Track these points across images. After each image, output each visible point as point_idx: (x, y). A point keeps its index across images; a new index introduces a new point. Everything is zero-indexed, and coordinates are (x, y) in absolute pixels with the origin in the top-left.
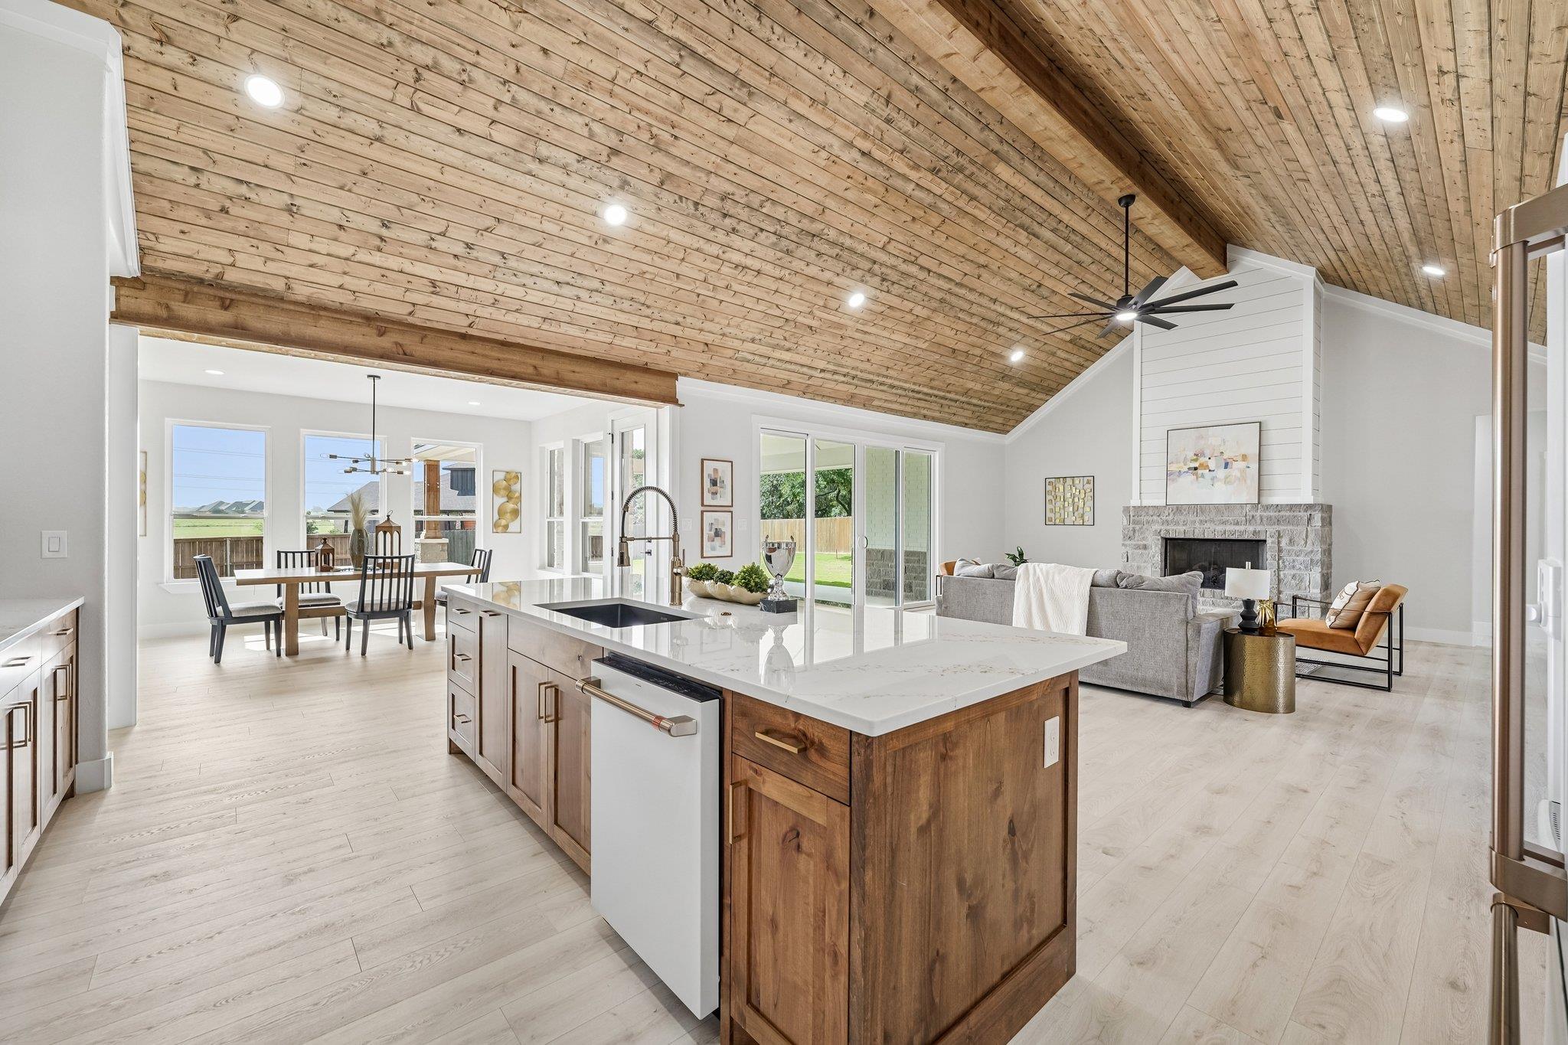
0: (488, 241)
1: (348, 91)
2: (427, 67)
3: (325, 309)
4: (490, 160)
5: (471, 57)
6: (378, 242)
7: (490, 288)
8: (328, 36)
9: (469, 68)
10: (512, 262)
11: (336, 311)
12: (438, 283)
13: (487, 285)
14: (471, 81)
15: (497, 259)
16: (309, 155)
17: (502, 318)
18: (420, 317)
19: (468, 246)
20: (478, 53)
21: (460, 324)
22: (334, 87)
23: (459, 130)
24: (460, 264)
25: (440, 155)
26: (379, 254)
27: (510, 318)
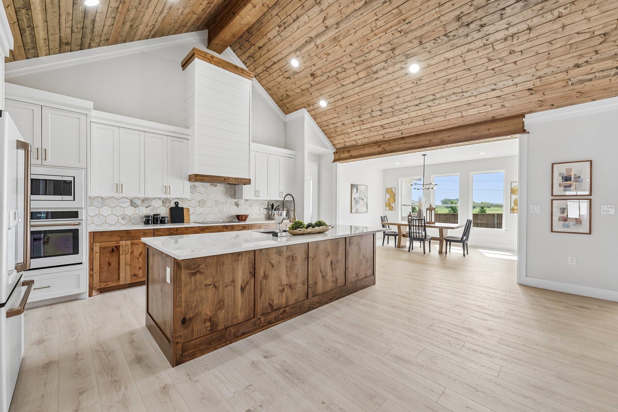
0: (384, 106)
1: (331, 92)
2: (337, 75)
3: (366, 145)
4: (365, 83)
5: (340, 64)
6: (362, 122)
7: (397, 119)
8: (322, 84)
9: (342, 66)
10: (396, 108)
11: (368, 144)
12: (383, 125)
13: (395, 119)
14: (345, 69)
15: (391, 110)
16: (337, 111)
17: (409, 127)
18: (387, 136)
19: (381, 110)
20: (341, 61)
21: (398, 135)
22: (329, 94)
23: (353, 82)
24: (383, 117)
25: (355, 92)
26: (365, 125)
27: (412, 125)
